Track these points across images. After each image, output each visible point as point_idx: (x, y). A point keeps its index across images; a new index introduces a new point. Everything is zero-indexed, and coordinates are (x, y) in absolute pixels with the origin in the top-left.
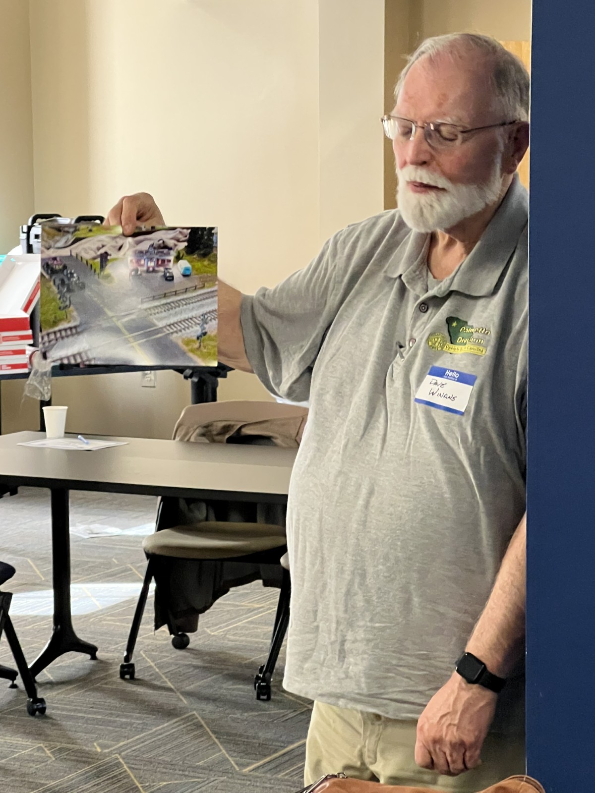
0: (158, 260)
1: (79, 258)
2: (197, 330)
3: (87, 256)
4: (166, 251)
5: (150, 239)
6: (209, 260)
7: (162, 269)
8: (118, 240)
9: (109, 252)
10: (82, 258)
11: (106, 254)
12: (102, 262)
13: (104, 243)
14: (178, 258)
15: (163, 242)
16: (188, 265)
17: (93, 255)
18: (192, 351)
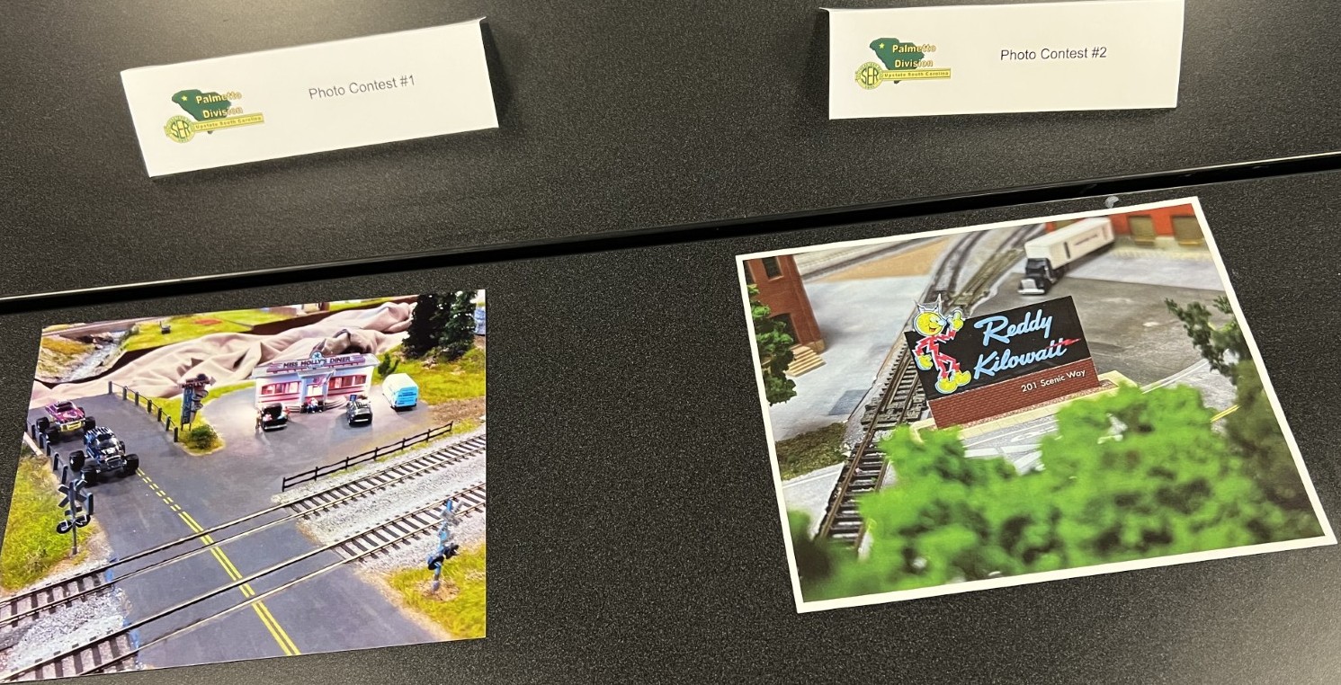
0: (333, 379)
1: (131, 397)
3: (150, 392)
4: (352, 356)
5: (315, 334)
6: (463, 367)
7: (342, 400)
8: (233, 343)
10: (137, 395)
11: (202, 378)
13: (197, 357)
14: (385, 370)
15: (349, 335)
16: (410, 383)
17: (169, 385)
18: (412, 603)
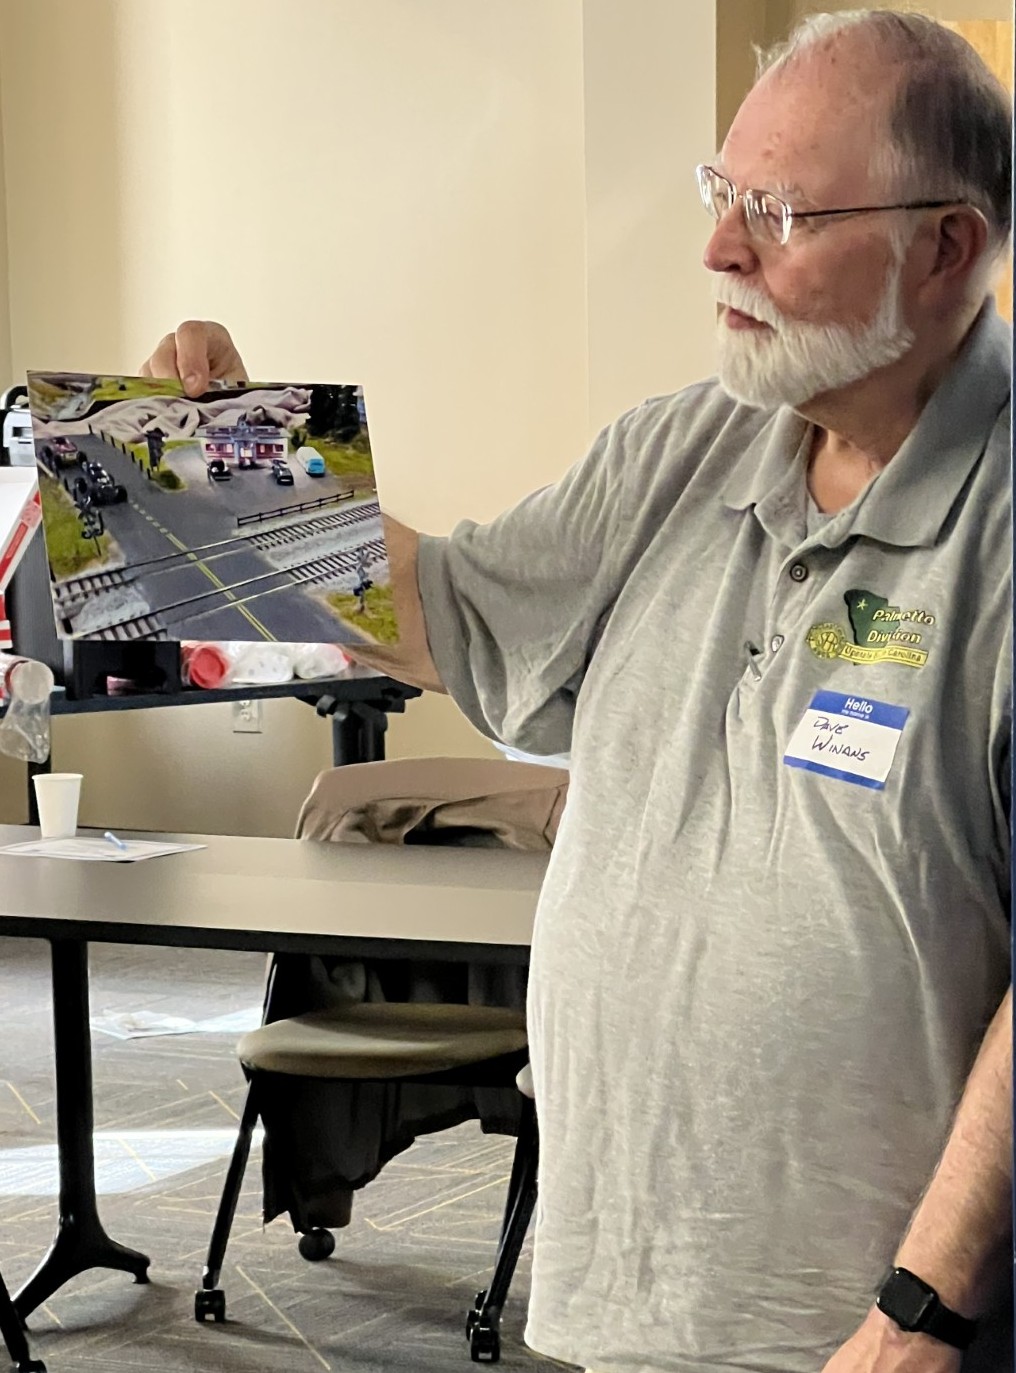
0: (258, 445)
1: (108, 440)
2: (352, 579)
3: (123, 436)
4: (270, 428)
5: (238, 407)
6: (355, 447)
7: (268, 462)
8: (176, 405)
9: (164, 429)
10: (112, 439)
11: (158, 430)
12: (151, 447)
13: (152, 413)
14: (296, 443)
15: (264, 411)
16: (318, 456)
17: (134, 433)
18: (349, 618)
